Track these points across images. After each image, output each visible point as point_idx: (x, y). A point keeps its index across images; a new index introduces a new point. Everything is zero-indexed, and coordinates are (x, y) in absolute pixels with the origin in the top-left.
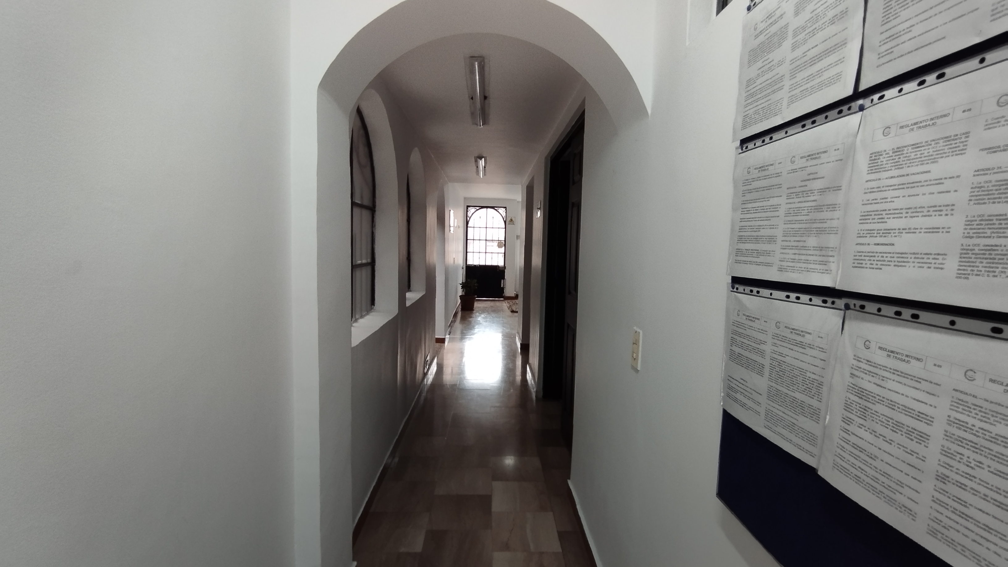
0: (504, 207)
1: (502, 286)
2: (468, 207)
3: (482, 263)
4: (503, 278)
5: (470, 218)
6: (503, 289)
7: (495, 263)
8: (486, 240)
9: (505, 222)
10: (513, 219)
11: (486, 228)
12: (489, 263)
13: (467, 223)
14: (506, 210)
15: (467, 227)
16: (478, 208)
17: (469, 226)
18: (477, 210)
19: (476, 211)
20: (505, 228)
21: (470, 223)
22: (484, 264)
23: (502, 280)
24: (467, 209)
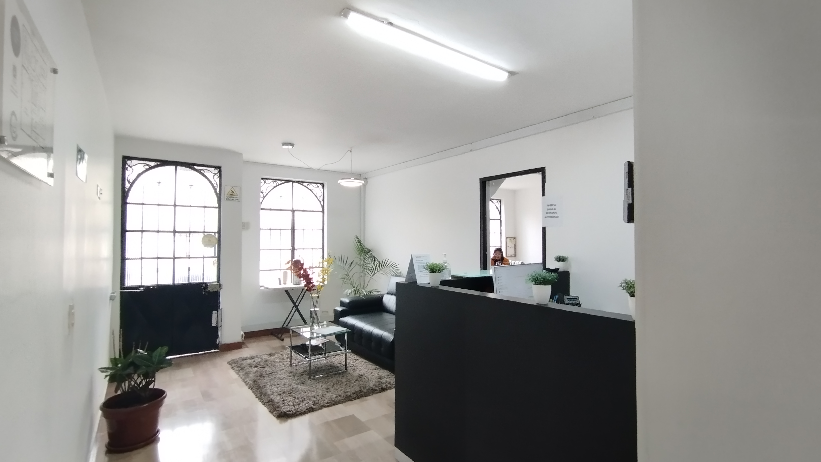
0: (216, 167)
1: (214, 324)
2: (126, 158)
3: (166, 280)
4: (216, 307)
5: (132, 185)
6: (216, 329)
7: (196, 279)
8: (175, 232)
9: (219, 197)
10: (237, 191)
11: (175, 205)
12: (181, 280)
13: (125, 194)
14: (220, 172)
15: (124, 203)
16: (153, 164)
17: (129, 200)
18: (151, 168)
19: (147, 170)
20: (219, 207)
21: (131, 194)
22: (170, 282)
23: (214, 313)
24: (124, 163)
